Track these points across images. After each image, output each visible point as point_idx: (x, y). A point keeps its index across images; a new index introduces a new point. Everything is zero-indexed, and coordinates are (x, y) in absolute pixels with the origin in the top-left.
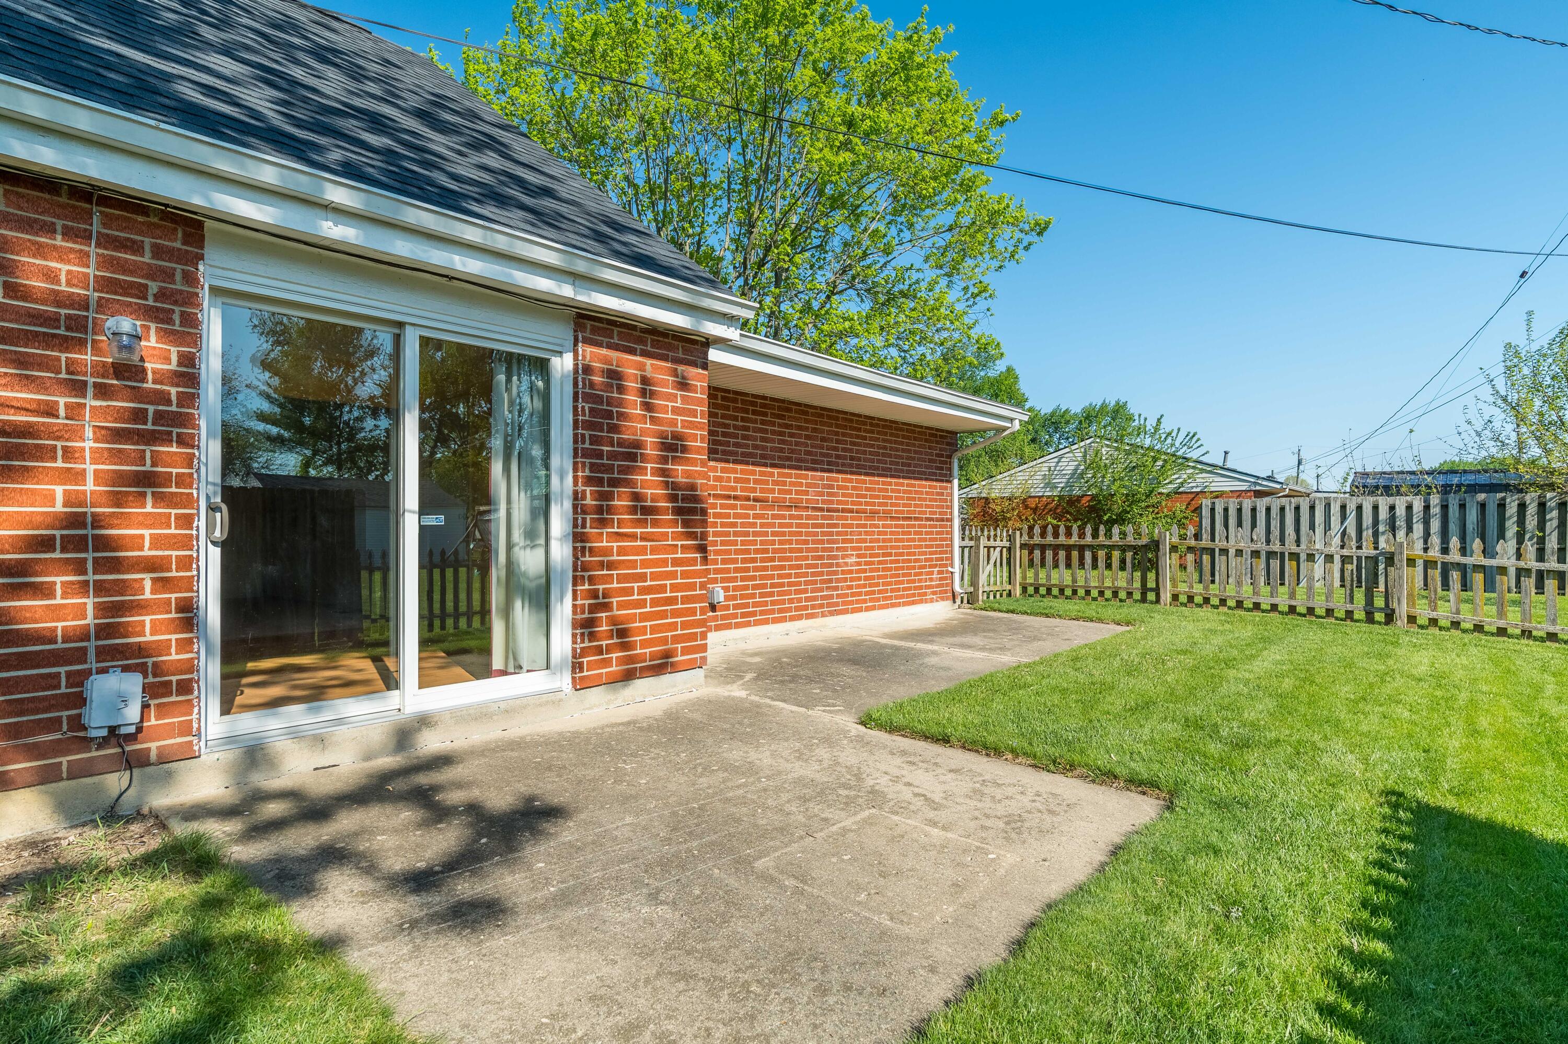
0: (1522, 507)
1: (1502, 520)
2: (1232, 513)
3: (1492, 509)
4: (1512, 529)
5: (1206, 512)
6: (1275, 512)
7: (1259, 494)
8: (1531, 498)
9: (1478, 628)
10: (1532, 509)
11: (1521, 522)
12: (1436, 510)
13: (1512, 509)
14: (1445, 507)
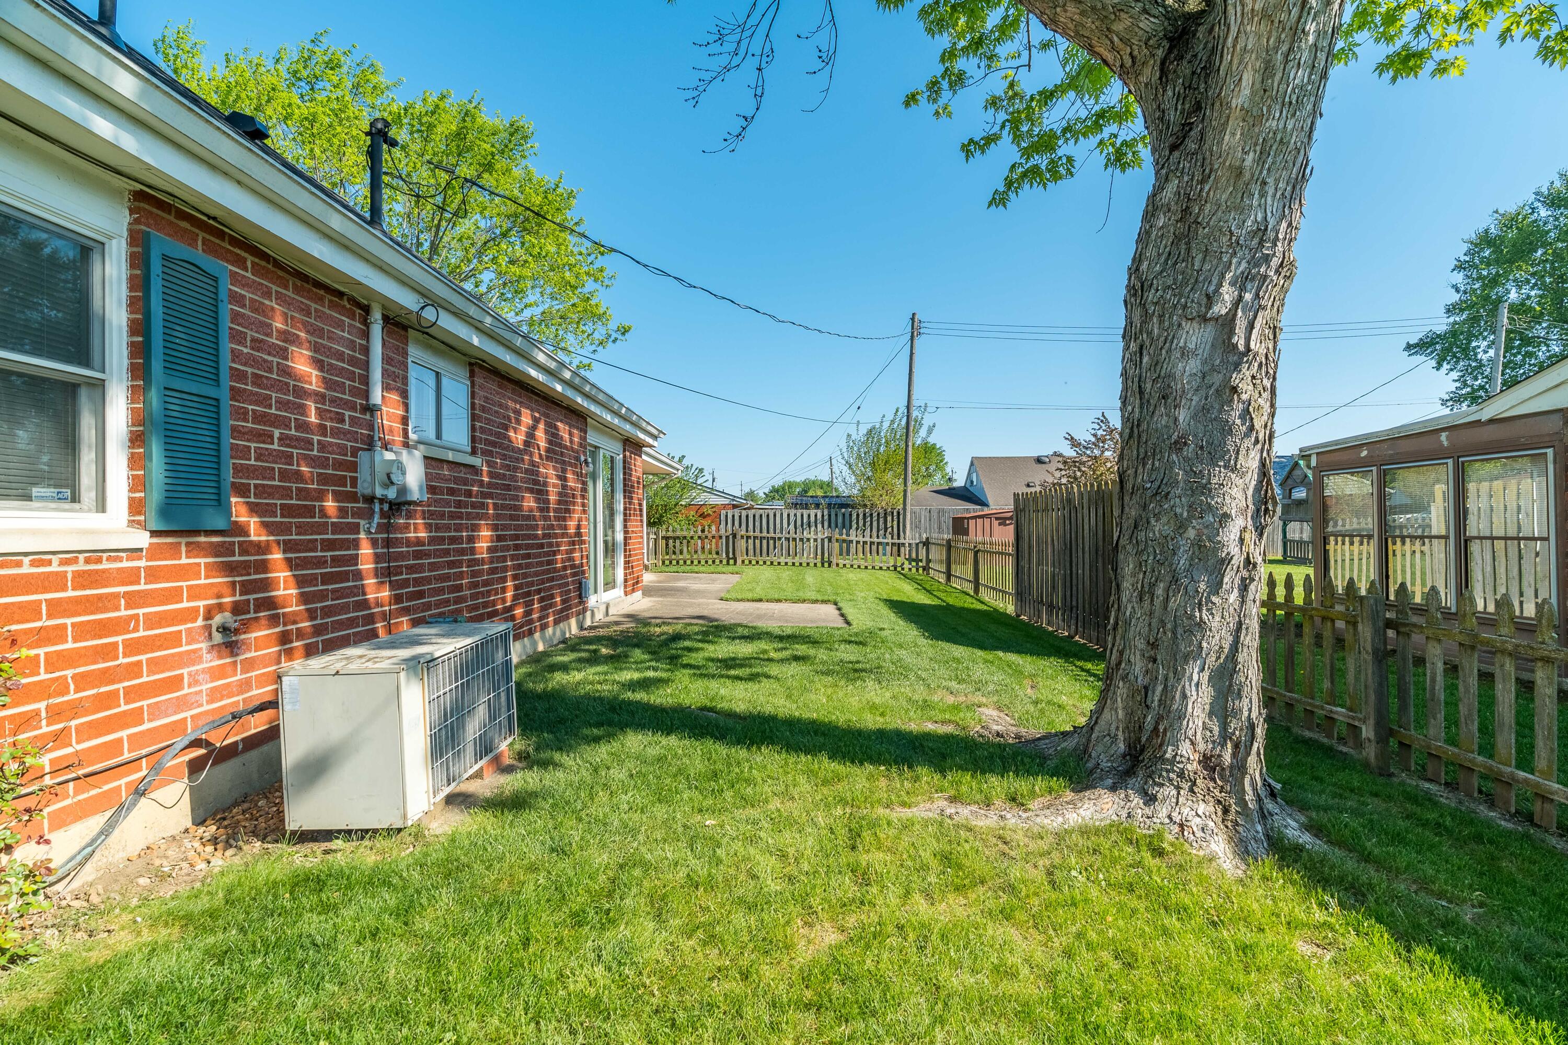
0: (858, 515)
1: (851, 522)
2: (737, 518)
3: (847, 516)
4: (854, 526)
5: (723, 518)
6: (757, 518)
7: (735, 507)
8: (861, 511)
9: (881, 568)
10: (861, 516)
11: (857, 523)
12: (826, 517)
13: (854, 517)
14: (830, 516)
